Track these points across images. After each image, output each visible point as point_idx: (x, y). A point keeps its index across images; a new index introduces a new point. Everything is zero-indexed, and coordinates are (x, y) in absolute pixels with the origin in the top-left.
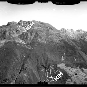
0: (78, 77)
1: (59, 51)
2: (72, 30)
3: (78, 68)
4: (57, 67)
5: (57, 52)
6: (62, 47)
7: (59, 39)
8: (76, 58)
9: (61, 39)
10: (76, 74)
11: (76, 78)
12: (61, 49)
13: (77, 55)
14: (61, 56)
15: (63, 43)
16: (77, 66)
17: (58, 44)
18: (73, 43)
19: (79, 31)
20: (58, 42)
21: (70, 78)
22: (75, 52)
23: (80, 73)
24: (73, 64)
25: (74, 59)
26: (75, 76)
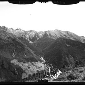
0: (31, 70)
1: (10, 48)
2: (11, 28)
3: (29, 62)
4: (11, 63)
5: (8, 49)
6: (12, 44)
7: (7, 37)
8: (25, 54)
9: (8, 36)
10: (29, 68)
11: (29, 72)
12: (11, 46)
13: (26, 51)
14: (12, 53)
15: (12, 41)
16: (28, 61)
17: (7, 41)
18: (19, 40)
19: (19, 30)
20: (6, 39)
21: (24, 72)
22: (24, 48)
23: (32, 67)
24: (24, 59)
25: (24, 54)
26: (29, 69)
